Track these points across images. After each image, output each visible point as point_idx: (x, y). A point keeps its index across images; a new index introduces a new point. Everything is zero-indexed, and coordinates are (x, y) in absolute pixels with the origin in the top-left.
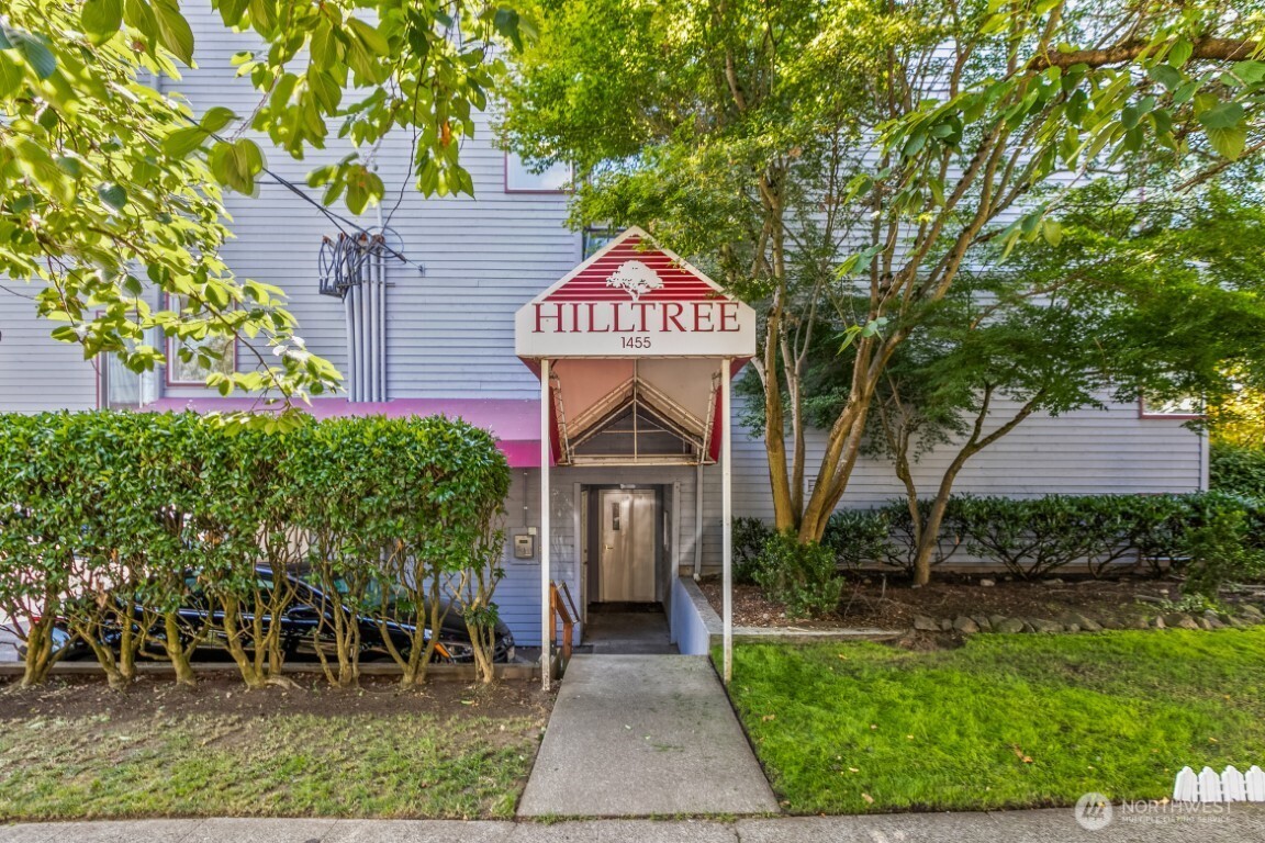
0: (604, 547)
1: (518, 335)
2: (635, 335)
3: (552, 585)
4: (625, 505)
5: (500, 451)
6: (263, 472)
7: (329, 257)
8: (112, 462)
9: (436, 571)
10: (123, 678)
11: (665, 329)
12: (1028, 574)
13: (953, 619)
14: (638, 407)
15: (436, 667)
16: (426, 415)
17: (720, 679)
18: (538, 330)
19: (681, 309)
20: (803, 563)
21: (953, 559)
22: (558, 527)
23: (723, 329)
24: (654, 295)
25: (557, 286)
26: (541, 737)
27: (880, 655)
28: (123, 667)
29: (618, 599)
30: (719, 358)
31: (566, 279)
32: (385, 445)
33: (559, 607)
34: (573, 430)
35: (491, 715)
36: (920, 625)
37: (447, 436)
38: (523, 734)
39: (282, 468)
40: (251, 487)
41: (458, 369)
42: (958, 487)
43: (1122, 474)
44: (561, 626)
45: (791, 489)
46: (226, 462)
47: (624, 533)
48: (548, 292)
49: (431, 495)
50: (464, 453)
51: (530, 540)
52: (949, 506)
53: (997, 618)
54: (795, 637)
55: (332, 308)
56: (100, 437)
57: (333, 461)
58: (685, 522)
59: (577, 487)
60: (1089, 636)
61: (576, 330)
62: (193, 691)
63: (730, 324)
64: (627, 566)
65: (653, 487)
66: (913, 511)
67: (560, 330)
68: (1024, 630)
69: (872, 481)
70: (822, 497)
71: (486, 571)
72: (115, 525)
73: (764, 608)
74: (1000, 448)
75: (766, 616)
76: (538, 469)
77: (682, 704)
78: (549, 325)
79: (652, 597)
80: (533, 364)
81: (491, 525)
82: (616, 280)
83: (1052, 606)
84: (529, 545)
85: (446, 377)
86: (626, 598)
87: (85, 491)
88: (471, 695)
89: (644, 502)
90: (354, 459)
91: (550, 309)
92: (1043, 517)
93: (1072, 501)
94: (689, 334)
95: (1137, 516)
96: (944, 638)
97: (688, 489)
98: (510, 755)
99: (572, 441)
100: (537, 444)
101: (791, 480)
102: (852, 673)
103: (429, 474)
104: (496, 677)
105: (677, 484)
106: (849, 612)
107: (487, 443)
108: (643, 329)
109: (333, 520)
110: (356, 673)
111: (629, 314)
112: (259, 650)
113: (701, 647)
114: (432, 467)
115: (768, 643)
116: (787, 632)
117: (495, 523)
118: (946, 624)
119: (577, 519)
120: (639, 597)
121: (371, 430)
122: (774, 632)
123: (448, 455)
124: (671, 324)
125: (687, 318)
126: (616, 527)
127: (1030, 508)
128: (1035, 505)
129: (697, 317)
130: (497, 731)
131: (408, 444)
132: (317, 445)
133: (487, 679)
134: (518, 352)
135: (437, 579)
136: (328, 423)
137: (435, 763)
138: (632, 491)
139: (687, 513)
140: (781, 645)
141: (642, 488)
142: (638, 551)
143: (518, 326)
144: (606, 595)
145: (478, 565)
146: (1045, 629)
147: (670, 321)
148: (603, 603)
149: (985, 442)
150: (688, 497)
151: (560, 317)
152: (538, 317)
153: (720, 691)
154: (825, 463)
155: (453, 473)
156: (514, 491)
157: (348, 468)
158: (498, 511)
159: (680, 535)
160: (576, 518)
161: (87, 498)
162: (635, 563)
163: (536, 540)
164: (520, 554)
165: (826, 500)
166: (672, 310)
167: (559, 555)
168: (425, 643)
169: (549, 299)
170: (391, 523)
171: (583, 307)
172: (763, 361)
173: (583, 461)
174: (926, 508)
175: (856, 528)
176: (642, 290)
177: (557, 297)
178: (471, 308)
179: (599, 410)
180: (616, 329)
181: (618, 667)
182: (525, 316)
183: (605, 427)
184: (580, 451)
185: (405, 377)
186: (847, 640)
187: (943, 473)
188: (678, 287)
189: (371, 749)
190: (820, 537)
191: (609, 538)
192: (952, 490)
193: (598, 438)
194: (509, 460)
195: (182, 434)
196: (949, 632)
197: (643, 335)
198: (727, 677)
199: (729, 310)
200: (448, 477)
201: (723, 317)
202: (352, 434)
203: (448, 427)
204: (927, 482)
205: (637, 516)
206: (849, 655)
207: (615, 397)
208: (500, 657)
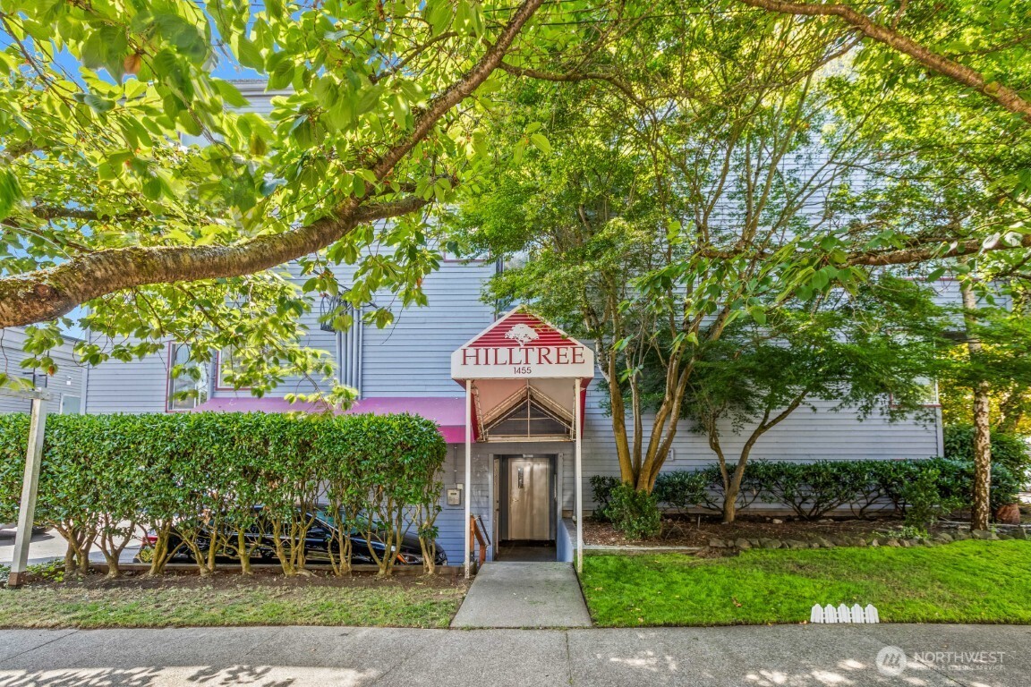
0: (511, 500)
1: (452, 366)
2: (521, 366)
3: (472, 517)
4: (527, 470)
5: (440, 433)
6: (304, 447)
7: (326, 305)
8: (218, 441)
9: (400, 506)
10: (209, 571)
11: (540, 363)
12: (809, 516)
13: (734, 540)
14: (532, 405)
15: (397, 566)
16: (397, 412)
17: (576, 573)
18: (465, 364)
19: (549, 351)
20: (635, 504)
21: (752, 506)
22: (478, 484)
23: (574, 362)
24: (533, 343)
25: (476, 338)
26: (464, 598)
27: (681, 561)
28: (210, 565)
29: (522, 538)
30: (574, 379)
31: (481, 334)
32: (375, 431)
33: (476, 532)
34: (488, 419)
35: (433, 588)
36: (713, 543)
37: (410, 426)
38: (453, 595)
39: (314, 445)
40: (297, 455)
41: (411, 377)
42: (755, 455)
43: (879, 446)
44: (477, 547)
45: (632, 457)
46: (284, 441)
47: (526, 489)
48: (470, 342)
49: (400, 459)
50: (420, 435)
51: (458, 493)
52: (748, 468)
53: (765, 540)
54: (630, 551)
55: (327, 338)
56: (213, 428)
57: (345, 440)
58: (566, 480)
59: (491, 456)
60: (823, 550)
61: (487, 363)
62: (253, 578)
63: (578, 359)
64: (528, 513)
65: (547, 456)
66: (723, 471)
67: (477, 363)
68: (782, 547)
69: (699, 451)
70: (651, 462)
71: (431, 505)
72: (218, 477)
73: (613, 535)
74: (779, 429)
75: (613, 539)
76: (464, 444)
77: (550, 585)
78: (471, 361)
79: (547, 537)
80: (462, 383)
81: (434, 479)
82: (511, 335)
83: (810, 535)
84: (457, 497)
85: (402, 383)
86: (528, 537)
87: (202, 457)
88: (421, 581)
89: (541, 467)
90: (356, 439)
91: (471, 352)
92: (813, 475)
93: (834, 465)
94: (554, 365)
95: (880, 475)
96: (729, 552)
97: (568, 457)
98: (446, 604)
99: (486, 426)
100: (463, 428)
101: (631, 451)
102: (659, 570)
103: (399, 447)
104: (436, 571)
105: (561, 454)
106: (669, 537)
107: (433, 429)
108: (527, 363)
109: (344, 474)
110: (350, 570)
111: (519, 354)
112: (293, 553)
113: (570, 558)
114: (401, 443)
115: (612, 555)
116: (624, 548)
117: (436, 478)
118: (731, 543)
119: (490, 479)
120: (537, 537)
121: (366, 422)
122: (617, 548)
123: (410, 437)
124: (543, 360)
125: (553, 356)
126: (521, 486)
127: (804, 470)
128: (809, 468)
129: (559, 355)
130: (438, 594)
131: (387, 430)
132: (336, 431)
133: (430, 572)
134: (453, 376)
135: (400, 511)
136: (341, 418)
137: (404, 606)
138: (532, 459)
139: (567, 474)
140: (620, 556)
141: (538, 457)
142: (536, 502)
143: (453, 360)
144: (513, 535)
145: (426, 501)
146: (796, 546)
147: (543, 358)
148: (511, 541)
149: (770, 425)
150: (568, 463)
151: (477, 356)
152: (465, 356)
153: (575, 578)
154: (652, 440)
155: (413, 447)
156: (448, 458)
157: (353, 444)
158: (439, 470)
159: (563, 490)
160: (490, 477)
161: (203, 461)
162: (535, 512)
163: (462, 493)
164: (451, 503)
165: (654, 464)
166: (544, 351)
167: (478, 502)
168: (392, 554)
169: (470, 346)
170: (377, 475)
171: (491, 351)
172: (607, 372)
173: (493, 439)
174: (731, 470)
175: (682, 483)
176: (526, 340)
177: (476, 344)
178: (420, 337)
179: (505, 406)
180: (511, 363)
181: (513, 567)
182: (457, 356)
183: (510, 416)
184: (492, 432)
185: (375, 383)
186: (664, 553)
187: (743, 446)
188: (547, 338)
189: (367, 600)
190: (652, 488)
191: (515, 493)
192: (749, 457)
193: (505, 424)
194: (446, 439)
195: (258, 425)
196: (732, 548)
197: (527, 366)
198: (580, 570)
199: (578, 351)
200: (409, 449)
201: (574, 355)
202: (355, 425)
203: (410, 420)
204: (732, 452)
205: (536, 477)
206: (661, 560)
207: (516, 398)
208: (438, 562)
